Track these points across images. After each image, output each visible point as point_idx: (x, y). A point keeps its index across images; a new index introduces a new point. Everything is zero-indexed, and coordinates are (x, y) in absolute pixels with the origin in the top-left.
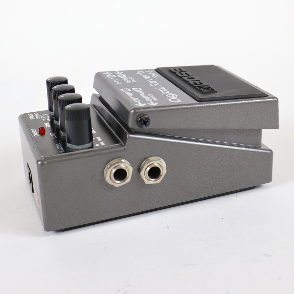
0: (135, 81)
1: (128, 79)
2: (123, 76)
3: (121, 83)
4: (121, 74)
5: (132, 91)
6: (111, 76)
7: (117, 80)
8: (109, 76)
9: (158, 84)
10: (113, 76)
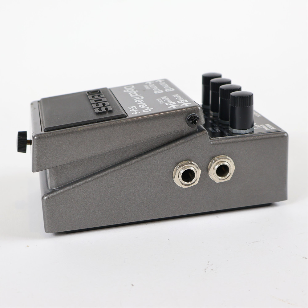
0: (158, 100)
1: (165, 101)
2: (169, 104)
3: (173, 95)
4: (171, 105)
5: (163, 89)
6: (183, 101)
7: (176, 99)
8: (185, 101)
9: (134, 100)
10: (180, 102)
